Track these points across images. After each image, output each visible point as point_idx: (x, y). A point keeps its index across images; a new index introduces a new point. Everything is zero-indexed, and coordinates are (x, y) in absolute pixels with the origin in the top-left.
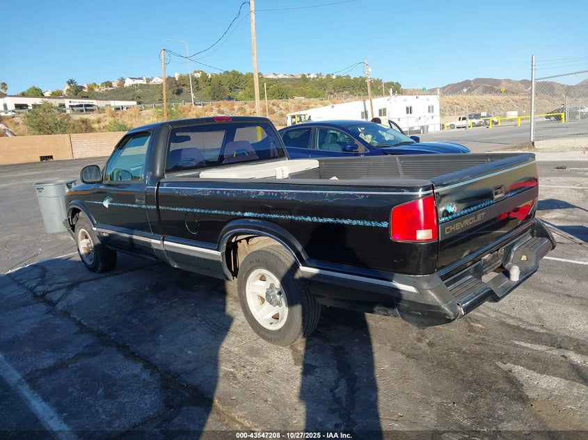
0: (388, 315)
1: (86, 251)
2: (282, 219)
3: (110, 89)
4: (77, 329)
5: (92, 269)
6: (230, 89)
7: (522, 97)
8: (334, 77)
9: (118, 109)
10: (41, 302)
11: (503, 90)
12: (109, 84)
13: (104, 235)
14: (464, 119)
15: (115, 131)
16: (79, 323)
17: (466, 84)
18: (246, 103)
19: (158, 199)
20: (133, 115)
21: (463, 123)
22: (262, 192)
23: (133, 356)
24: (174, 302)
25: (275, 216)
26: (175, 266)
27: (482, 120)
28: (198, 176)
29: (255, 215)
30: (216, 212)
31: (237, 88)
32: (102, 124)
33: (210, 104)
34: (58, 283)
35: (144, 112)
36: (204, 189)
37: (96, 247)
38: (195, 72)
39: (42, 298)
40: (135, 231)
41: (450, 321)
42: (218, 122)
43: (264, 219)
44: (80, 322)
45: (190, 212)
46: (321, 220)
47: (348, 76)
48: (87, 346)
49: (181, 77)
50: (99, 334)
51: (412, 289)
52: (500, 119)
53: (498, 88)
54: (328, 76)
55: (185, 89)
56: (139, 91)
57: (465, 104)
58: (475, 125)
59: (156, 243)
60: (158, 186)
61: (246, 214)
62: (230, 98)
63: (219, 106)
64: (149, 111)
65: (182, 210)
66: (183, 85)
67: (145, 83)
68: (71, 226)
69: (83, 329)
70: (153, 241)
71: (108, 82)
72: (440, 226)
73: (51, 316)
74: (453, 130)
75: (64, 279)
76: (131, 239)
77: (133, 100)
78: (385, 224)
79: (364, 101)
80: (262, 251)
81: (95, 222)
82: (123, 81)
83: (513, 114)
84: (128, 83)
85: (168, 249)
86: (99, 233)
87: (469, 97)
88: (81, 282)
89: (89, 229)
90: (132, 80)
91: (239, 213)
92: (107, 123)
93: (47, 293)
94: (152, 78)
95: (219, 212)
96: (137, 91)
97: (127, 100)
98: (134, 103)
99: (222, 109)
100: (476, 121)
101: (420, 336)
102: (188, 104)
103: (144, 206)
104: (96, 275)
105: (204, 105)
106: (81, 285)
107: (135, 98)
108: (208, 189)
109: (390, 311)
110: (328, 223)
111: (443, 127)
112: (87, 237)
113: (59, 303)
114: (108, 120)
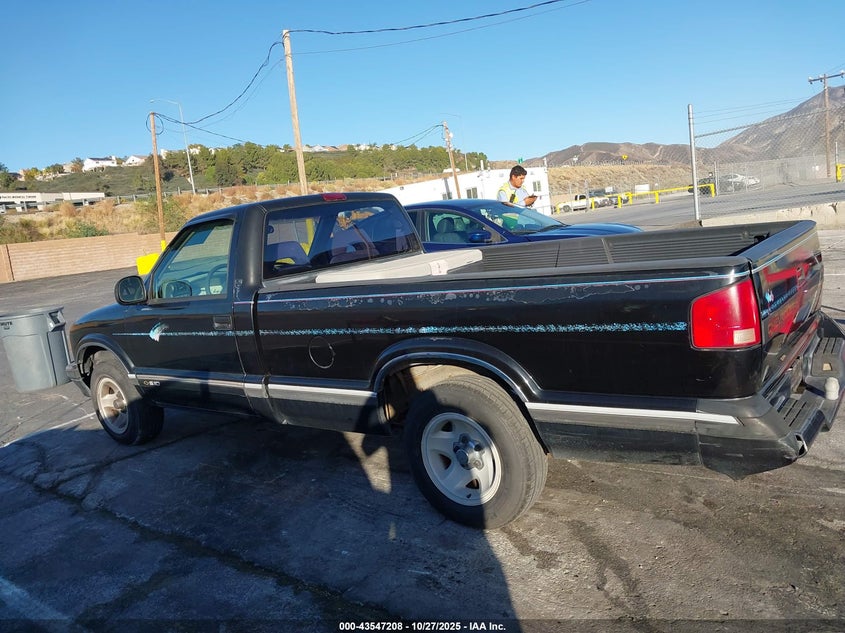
0: (680, 463)
1: (111, 413)
2: (490, 332)
3: (60, 175)
4: (136, 535)
5: (125, 440)
6: (245, 169)
7: (650, 166)
8: (394, 148)
9: (78, 204)
10: (54, 499)
11: (625, 157)
12: (58, 169)
13: (151, 383)
14: (582, 197)
15: (78, 237)
16: (134, 526)
17: (574, 150)
18: (273, 189)
19: (258, 320)
20: (104, 211)
21: (583, 203)
22: (451, 294)
23: (251, 567)
24: (280, 479)
25: (476, 329)
26: (285, 422)
27: (606, 197)
28: (314, 281)
29: (441, 330)
30: (367, 331)
31: (255, 167)
32: (55, 229)
33: (218, 191)
34: (73, 467)
35: (121, 208)
36: (344, 297)
37: (131, 404)
38: (191, 147)
39: (53, 491)
40: (212, 373)
41: (790, 462)
42: (328, 202)
43: (458, 334)
44: (136, 523)
45: (319, 335)
46: (562, 329)
47: (413, 147)
48: (165, 560)
49: (169, 155)
50: (178, 539)
51: (730, 420)
52: (630, 195)
53: (616, 155)
54: (386, 147)
55: (177, 172)
56: (107, 178)
57: (578, 178)
58: (598, 206)
59: (253, 388)
60: (256, 300)
61: (424, 330)
62: (244, 182)
63: (234, 193)
64: (128, 206)
65: (303, 332)
66: (174, 167)
67: (115, 165)
68: (82, 375)
69: (147, 535)
70: (248, 385)
71: (57, 165)
72: (762, 323)
73: (83, 519)
74: (568, 214)
75: (80, 460)
76: (205, 387)
77: (98, 190)
78: (681, 326)
79: (445, 179)
80: (448, 385)
81: (132, 365)
82: (80, 163)
83: (643, 189)
84: (89, 165)
85: (275, 396)
86: (141, 381)
87: (580, 168)
88: (112, 462)
89: (119, 377)
90: (94, 162)
91: (410, 330)
92: (64, 226)
93: (59, 484)
94: (126, 158)
95: (374, 331)
96: (104, 178)
97: (88, 191)
98: (102, 195)
99: (237, 197)
100: (598, 200)
101: (686, 494)
102: (186, 194)
103: (230, 333)
104: (133, 450)
105: (210, 192)
106: (113, 466)
107: (101, 187)
108: (351, 297)
109: (685, 458)
110: (577, 332)
111: (554, 209)
112: (111, 391)
113: (89, 497)
114: (65, 221)
